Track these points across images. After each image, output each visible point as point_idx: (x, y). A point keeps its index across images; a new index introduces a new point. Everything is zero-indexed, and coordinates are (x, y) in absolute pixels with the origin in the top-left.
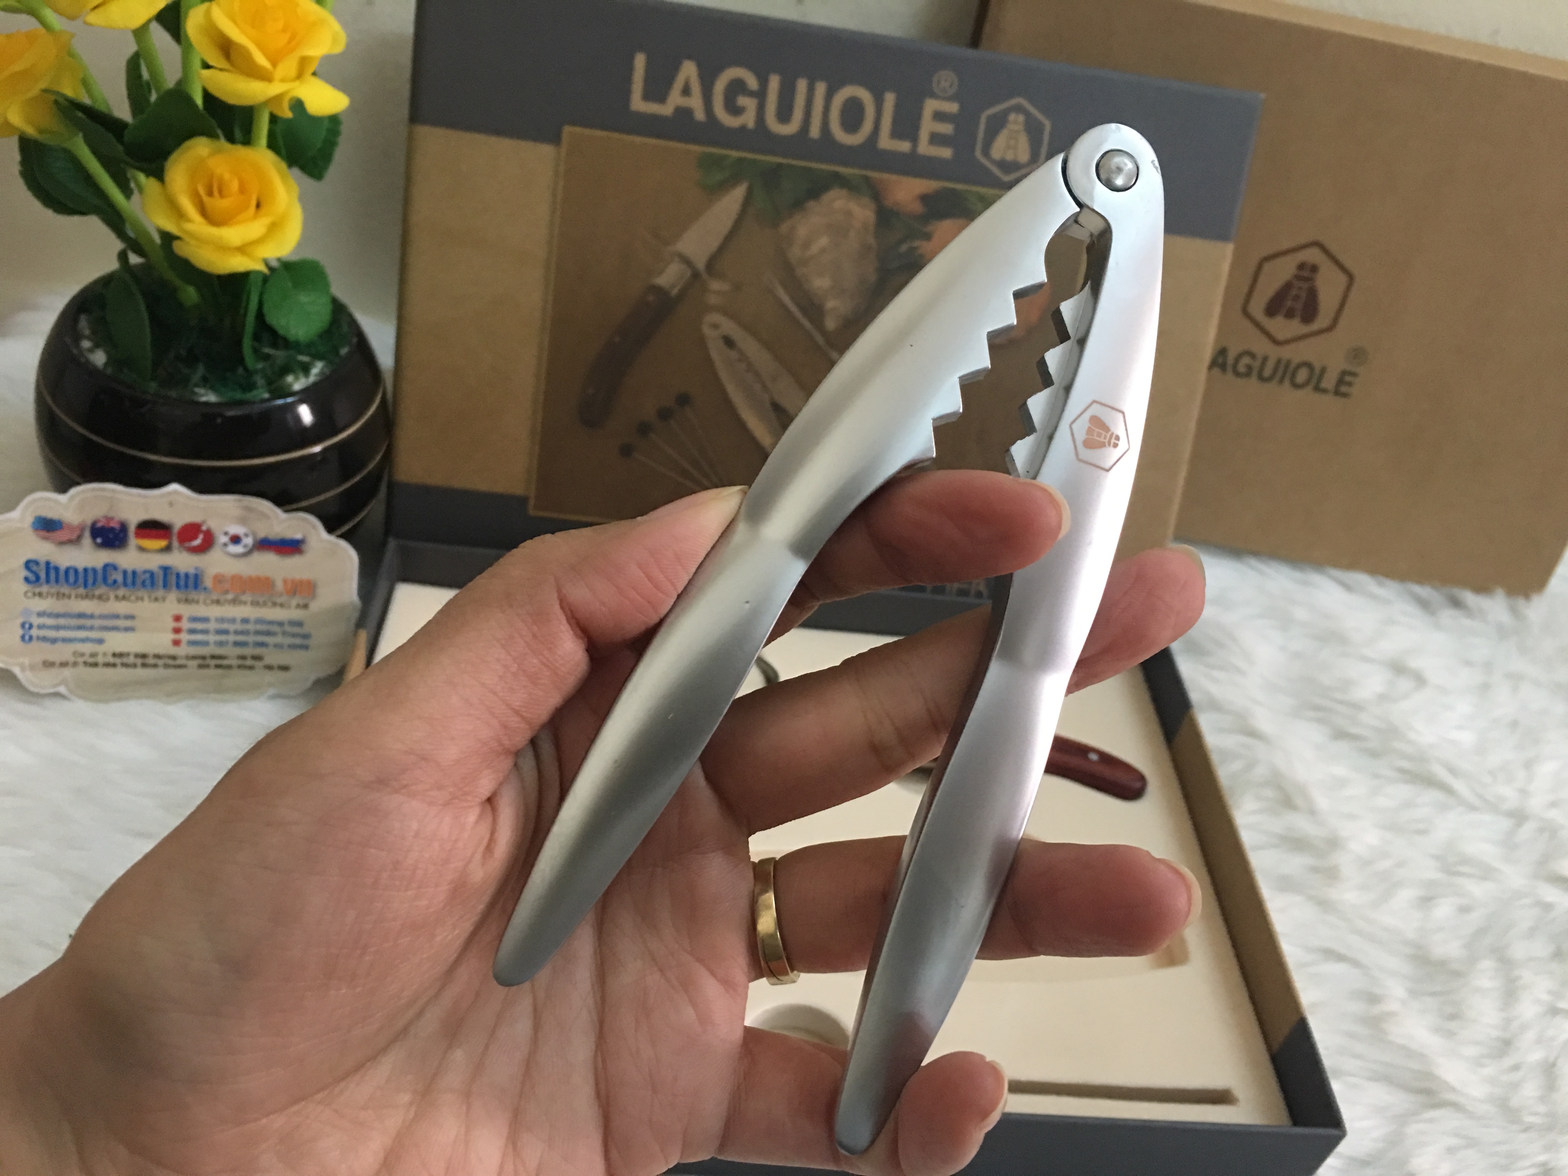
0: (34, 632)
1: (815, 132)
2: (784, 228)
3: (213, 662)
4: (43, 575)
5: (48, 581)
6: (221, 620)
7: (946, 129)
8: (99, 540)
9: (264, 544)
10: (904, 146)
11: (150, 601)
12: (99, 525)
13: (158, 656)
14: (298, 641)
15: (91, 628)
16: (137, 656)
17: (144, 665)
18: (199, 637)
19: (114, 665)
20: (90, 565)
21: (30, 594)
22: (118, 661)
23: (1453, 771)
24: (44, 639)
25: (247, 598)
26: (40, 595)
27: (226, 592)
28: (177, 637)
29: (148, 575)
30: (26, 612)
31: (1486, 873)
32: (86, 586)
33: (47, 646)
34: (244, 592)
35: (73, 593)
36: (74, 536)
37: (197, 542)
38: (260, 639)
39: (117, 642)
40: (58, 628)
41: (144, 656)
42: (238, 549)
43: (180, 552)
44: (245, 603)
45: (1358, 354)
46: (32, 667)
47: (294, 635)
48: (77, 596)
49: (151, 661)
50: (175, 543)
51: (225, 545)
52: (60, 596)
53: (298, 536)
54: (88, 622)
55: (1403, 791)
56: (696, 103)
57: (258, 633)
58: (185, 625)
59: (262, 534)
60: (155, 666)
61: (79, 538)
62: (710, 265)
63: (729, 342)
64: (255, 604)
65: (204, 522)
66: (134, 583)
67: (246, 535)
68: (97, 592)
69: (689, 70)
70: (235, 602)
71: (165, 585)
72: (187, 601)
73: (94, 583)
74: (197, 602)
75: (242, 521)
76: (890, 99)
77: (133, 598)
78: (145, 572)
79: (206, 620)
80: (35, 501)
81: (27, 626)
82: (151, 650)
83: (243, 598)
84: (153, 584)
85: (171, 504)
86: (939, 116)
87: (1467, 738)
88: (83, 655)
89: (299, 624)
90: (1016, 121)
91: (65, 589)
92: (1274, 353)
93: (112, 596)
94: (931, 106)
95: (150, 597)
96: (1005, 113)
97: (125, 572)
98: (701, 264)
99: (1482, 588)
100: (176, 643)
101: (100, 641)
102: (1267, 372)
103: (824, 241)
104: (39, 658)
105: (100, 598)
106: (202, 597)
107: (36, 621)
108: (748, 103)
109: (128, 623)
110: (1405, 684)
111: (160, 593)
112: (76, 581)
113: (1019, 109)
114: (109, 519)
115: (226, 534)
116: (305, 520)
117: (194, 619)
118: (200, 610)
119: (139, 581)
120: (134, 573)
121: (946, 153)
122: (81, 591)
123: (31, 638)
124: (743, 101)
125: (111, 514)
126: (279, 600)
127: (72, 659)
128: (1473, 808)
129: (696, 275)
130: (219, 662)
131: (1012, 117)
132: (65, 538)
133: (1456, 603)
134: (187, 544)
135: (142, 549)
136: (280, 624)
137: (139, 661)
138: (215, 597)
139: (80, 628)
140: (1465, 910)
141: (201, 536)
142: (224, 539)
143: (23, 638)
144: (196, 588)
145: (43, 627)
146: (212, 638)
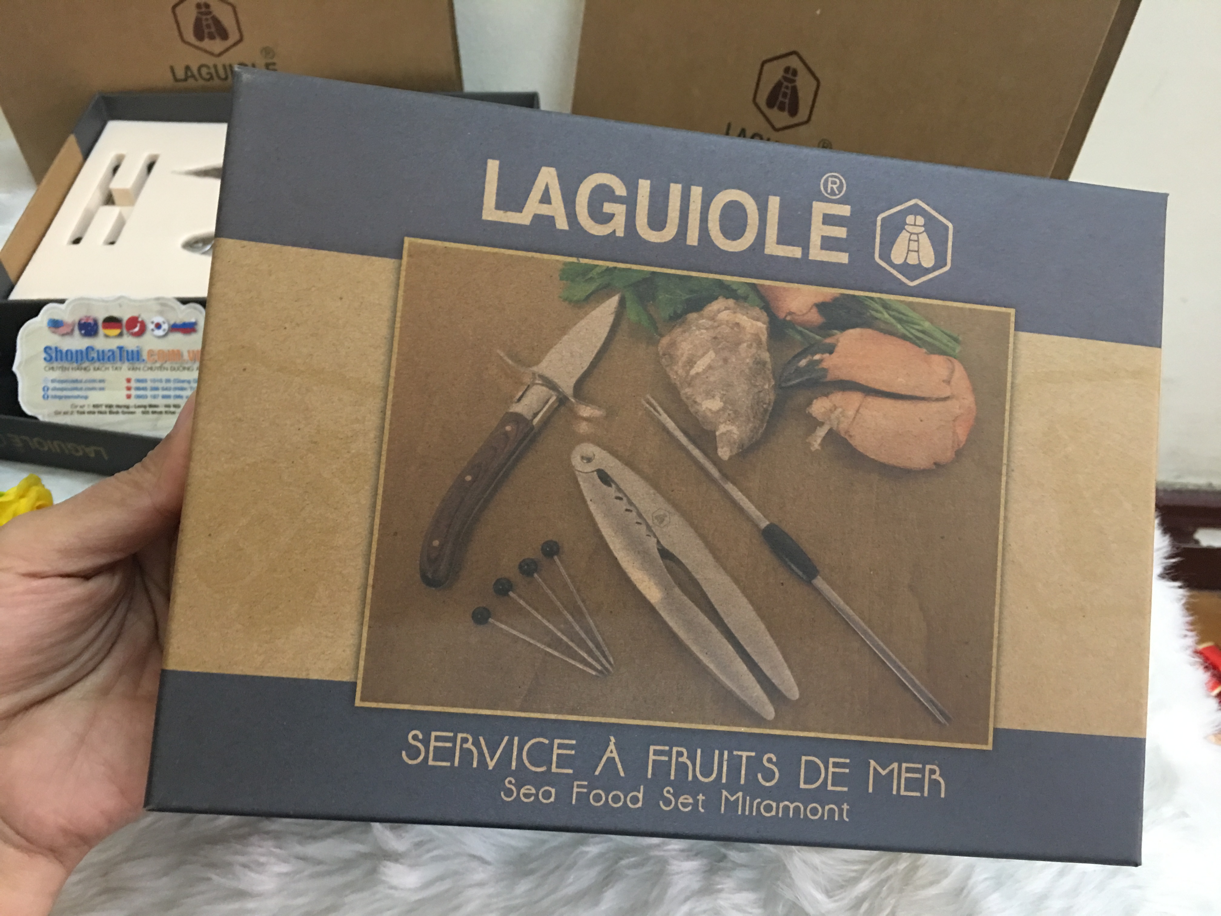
0: (50, 392)
3: (151, 410)
4: (54, 355)
5: (57, 360)
6: (154, 381)
8: (83, 332)
9: (176, 328)
11: (113, 369)
12: (83, 322)
13: (118, 406)
15: (81, 389)
16: (107, 406)
17: (111, 413)
18: (142, 393)
19: (94, 413)
20: (79, 348)
21: (47, 369)
22: (96, 410)
24: (55, 397)
25: (167, 365)
26: (53, 368)
27: (156, 362)
28: (128, 392)
29: (110, 353)
30: (45, 380)
32: (77, 362)
33: (57, 401)
34: (166, 362)
35: (71, 366)
36: (69, 330)
37: (137, 329)
38: (178, 393)
39: (97, 397)
40: (62, 389)
41: (110, 406)
42: (160, 332)
43: (128, 337)
44: (167, 369)
46: (49, 415)
48: (72, 369)
49: (115, 409)
50: (125, 331)
51: (153, 330)
52: (64, 369)
53: (193, 320)
54: (79, 385)
57: (176, 389)
58: (133, 384)
59: (172, 322)
60: (117, 413)
61: (72, 331)
64: (173, 369)
65: (140, 315)
66: (103, 359)
67: (164, 323)
68: (84, 365)
70: (161, 368)
71: (121, 360)
72: (134, 369)
73: (82, 360)
74: (139, 369)
75: (161, 313)
77: (103, 369)
78: (109, 351)
79: (145, 381)
80: (47, 310)
81: (46, 388)
82: (114, 403)
83: (166, 365)
84: (114, 359)
85: (120, 306)
88: (76, 407)
90: (916, 223)
91: (66, 365)
93: (92, 368)
95: (112, 367)
97: (98, 351)
100: (129, 397)
101: (86, 398)
104: (53, 409)
105: (85, 369)
106: (142, 366)
107: (51, 385)
109: (101, 385)
111: (119, 364)
112: (72, 358)
114: (88, 318)
115: (152, 323)
116: (195, 309)
117: (139, 381)
118: (141, 374)
119: (106, 358)
120: (103, 352)
122: (75, 365)
123: (48, 396)
125: (88, 315)
126: (186, 366)
127: (70, 409)
130: (154, 409)
131: (910, 219)
132: (65, 332)
134: (131, 331)
135: (107, 336)
137: (108, 410)
138: (149, 365)
139: (76, 389)
141: (139, 325)
142: (152, 326)
143: (44, 397)
144: (138, 360)
145: (55, 389)
146: (149, 393)
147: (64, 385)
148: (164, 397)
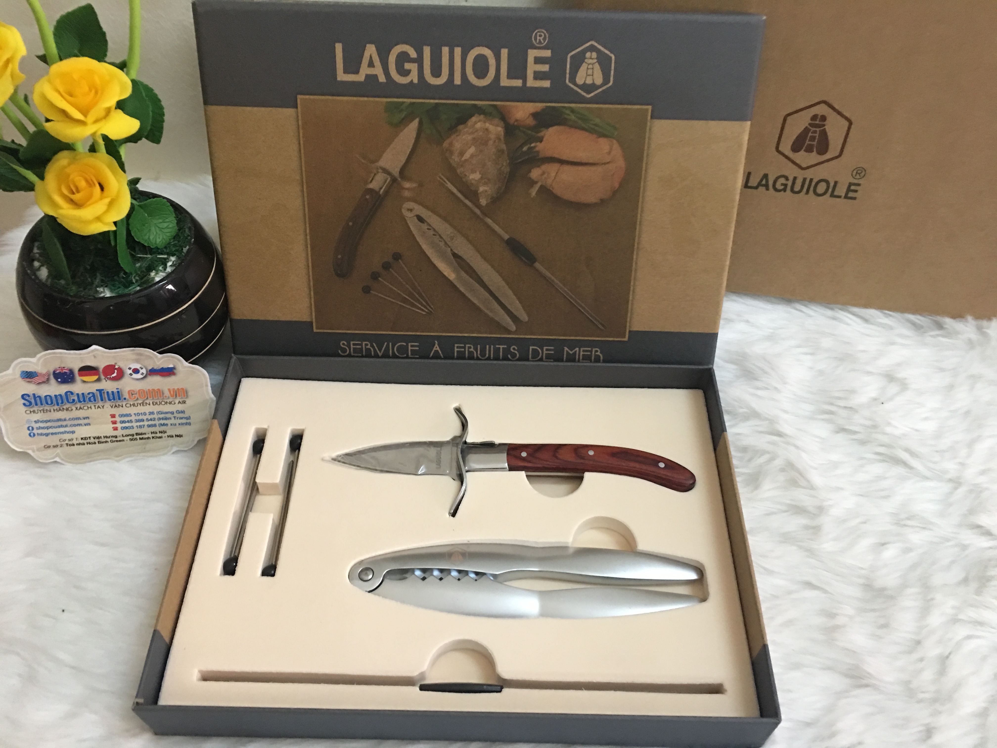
0: (35, 431)
1: (458, 81)
2: (446, 144)
3: (138, 437)
4: (33, 401)
5: (36, 405)
6: (138, 414)
7: (545, 68)
8: (59, 380)
9: (153, 372)
10: (518, 83)
11: (95, 408)
12: (57, 372)
13: (106, 437)
14: (184, 421)
15: (66, 426)
16: (95, 438)
17: (99, 442)
18: (127, 425)
19: (83, 444)
20: (57, 393)
21: (28, 412)
22: (85, 442)
23: (912, 454)
24: (41, 434)
25: (150, 401)
26: (34, 412)
27: (137, 399)
28: (115, 426)
29: (91, 395)
30: (28, 421)
31: (926, 525)
32: (58, 404)
33: (44, 438)
34: (147, 399)
35: (52, 409)
36: (44, 379)
37: (115, 375)
38: (162, 422)
39: (83, 432)
40: (48, 428)
41: (98, 438)
42: (139, 376)
43: (106, 381)
44: (149, 404)
45: (860, 172)
46: (38, 450)
47: (181, 418)
48: (54, 410)
49: (103, 440)
50: (103, 377)
51: (131, 374)
52: (45, 411)
53: (171, 366)
54: (64, 423)
55: (877, 469)
56: (378, 70)
57: (159, 419)
58: (118, 419)
59: (150, 367)
60: (106, 442)
61: (48, 380)
62: (402, 171)
63: (420, 219)
64: (155, 404)
65: (116, 364)
66: (84, 401)
67: (142, 368)
68: (65, 407)
69: (371, 50)
70: (143, 404)
71: (102, 399)
72: (116, 406)
73: (62, 403)
74: (122, 406)
75: (137, 361)
76: (504, 53)
77: (85, 408)
78: (89, 394)
79: (129, 415)
80: (19, 363)
81: (30, 428)
82: (102, 434)
83: (148, 402)
84: (95, 399)
85: (95, 357)
86: (538, 61)
87: (930, 427)
88: (65, 440)
89: (183, 412)
90: (592, 57)
91: (47, 407)
92: (801, 175)
93: (74, 408)
94: (532, 54)
95: (95, 406)
96: (584, 52)
97: (78, 394)
98: (396, 172)
99: (958, 315)
100: (115, 429)
101: (73, 432)
102: (797, 188)
103: (472, 150)
104: (41, 445)
105: (67, 409)
106: (124, 403)
107: (36, 426)
108: (413, 67)
109: (86, 421)
110: (893, 388)
111: (100, 404)
112: (52, 403)
113: (592, 49)
114: (62, 368)
115: (130, 369)
116: (173, 357)
117: (123, 416)
118: (125, 411)
119: (87, 399)
120: (83, 395)
121: (546, 84)
122: (56, 407)
123: (34, 435)
124: (407, 66)
125: (63, 366)
126: (168, 401)
127: (59, 443)
128: (926, 478)
129: (394, 180)
130: (141, 436)
131: (588, 55)
132: (40, 381)
133: (940, 326)
134: (109, 377)
135: (84, 382)
136: (172, 413)
137: (96, 441)
138: (131, 402)
139: (61, 426)
140: (907, 550)
142: (129, 372)
143: (30, 435)
144: (119, 399)
145: (39, 428)
146: (135, 424)
147: (49, 424)
148: (149, 426)
